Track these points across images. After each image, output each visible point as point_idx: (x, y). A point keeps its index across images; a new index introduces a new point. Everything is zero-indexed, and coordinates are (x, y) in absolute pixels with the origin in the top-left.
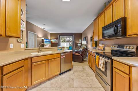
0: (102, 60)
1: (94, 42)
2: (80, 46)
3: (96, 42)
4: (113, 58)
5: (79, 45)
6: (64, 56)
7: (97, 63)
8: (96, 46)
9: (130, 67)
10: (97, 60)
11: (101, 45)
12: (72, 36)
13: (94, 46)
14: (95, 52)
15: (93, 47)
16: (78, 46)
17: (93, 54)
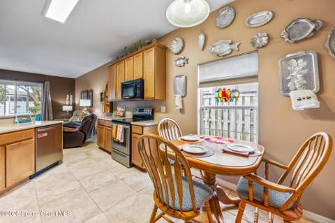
0: (121, 127)
1: (109, 104)
2: (71, 113)
3: (112, 103)
4: (132, 123)
5: (67, 108)
6: (46, 134)
7: (114, 134)
8: (112, 111)
9: (143, 127)
10: (114, 131)
11: (119, 109)
12: (43, 82)
13: (109, 111)
14: (110, 120)
15: (105, 114)
16: (65, 112)
17: (107, 124)
